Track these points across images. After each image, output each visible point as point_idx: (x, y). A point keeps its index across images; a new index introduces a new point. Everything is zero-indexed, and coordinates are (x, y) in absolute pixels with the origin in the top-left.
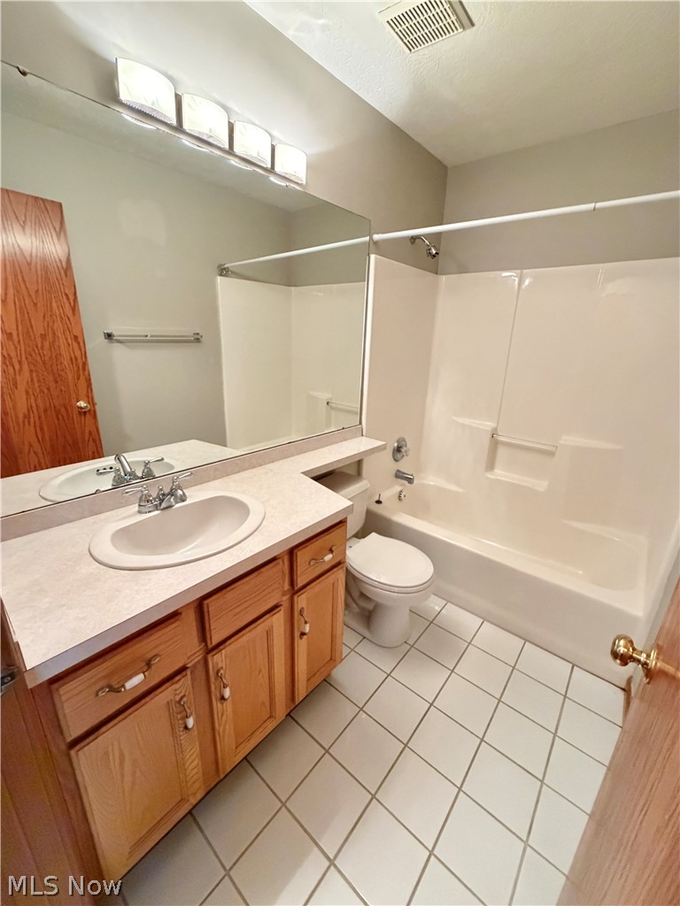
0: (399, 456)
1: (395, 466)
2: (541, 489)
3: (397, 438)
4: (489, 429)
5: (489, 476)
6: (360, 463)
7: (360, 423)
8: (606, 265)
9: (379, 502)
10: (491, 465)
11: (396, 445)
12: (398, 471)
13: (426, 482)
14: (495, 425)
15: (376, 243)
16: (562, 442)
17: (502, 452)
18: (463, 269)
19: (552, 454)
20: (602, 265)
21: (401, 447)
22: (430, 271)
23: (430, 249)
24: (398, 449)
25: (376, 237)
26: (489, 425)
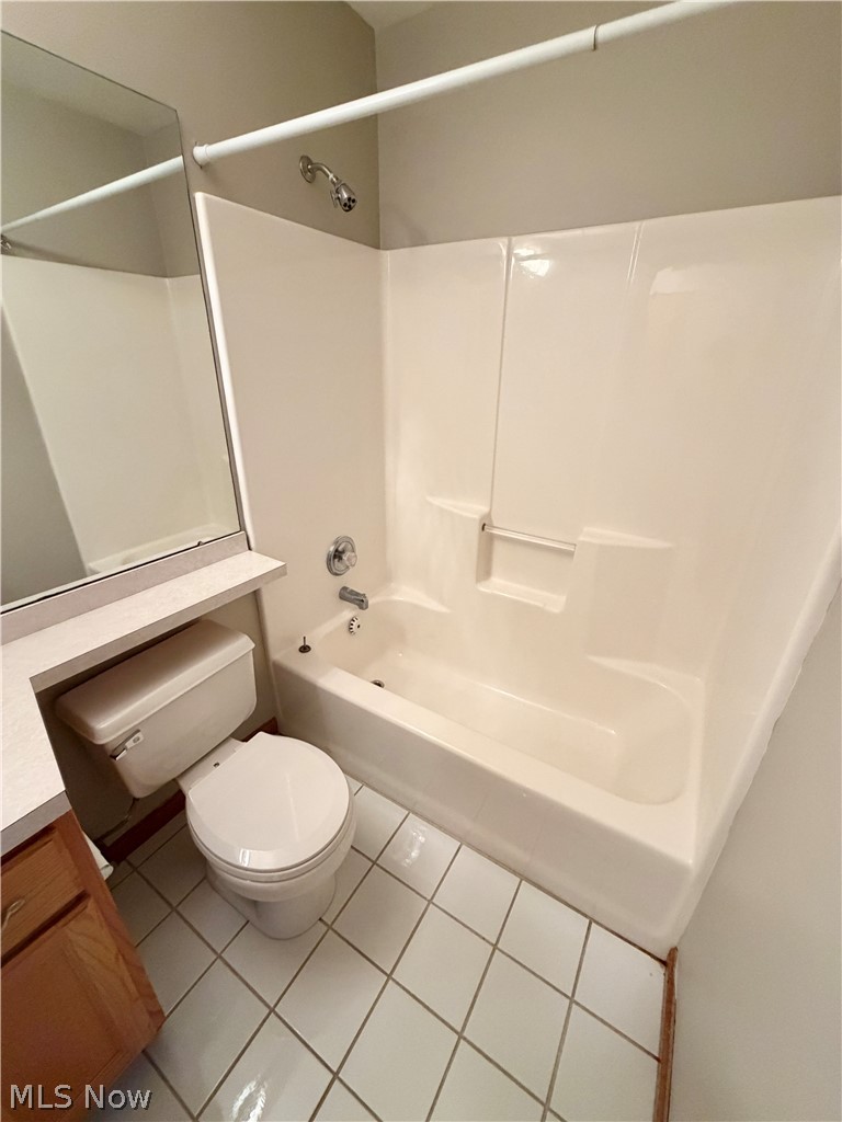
0: (337, 565)
1: (336, 584)
2: (556, 610)
3: (334, 539)
4: (477, 517)
5: (482, 589)
6: (256, 595)
7: (242, 527)
8: (646, 223)
9: (305, 649)
10: (485, 570)
11: (332, 549)
12: (345, 588)
13: (396, 598)
14: (485, 509)
15: (205, 167)
16: (581, 538)
17: (500, 552)
18: (419, 239)
19: (570, 554)
20: (636, 225)
21: (343, 552)
22: (365, 244)
23: (337, 192)
24: (337, 555)
25: (202, 152)
26: (475, 509)
